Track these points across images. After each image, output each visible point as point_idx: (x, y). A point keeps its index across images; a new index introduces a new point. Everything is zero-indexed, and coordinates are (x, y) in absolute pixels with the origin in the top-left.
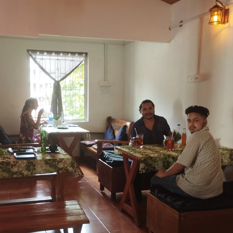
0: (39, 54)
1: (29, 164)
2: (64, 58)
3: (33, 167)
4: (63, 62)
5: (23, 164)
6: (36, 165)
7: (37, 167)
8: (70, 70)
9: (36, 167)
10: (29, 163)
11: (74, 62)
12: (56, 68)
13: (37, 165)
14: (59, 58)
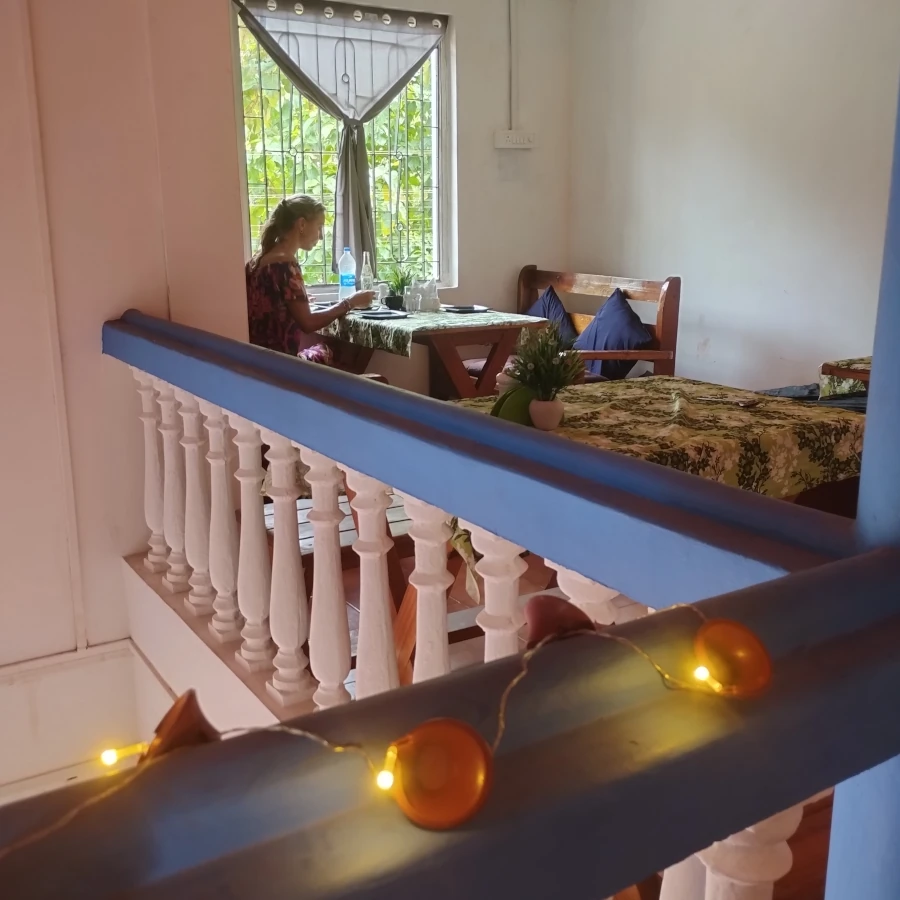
0: (278, 9)
1: (749, 454)
2: (365, 35)
3: (759, 463)
4: (362, 51)
5: (731, 456)
6: (771, 456)
7: (775, 462)
8: (389, 83)
9: (771, 467)
10: (748, 447)
11: (401, 51)
12: (340, 74)
13: (772, 453)
14: (351, 33)
